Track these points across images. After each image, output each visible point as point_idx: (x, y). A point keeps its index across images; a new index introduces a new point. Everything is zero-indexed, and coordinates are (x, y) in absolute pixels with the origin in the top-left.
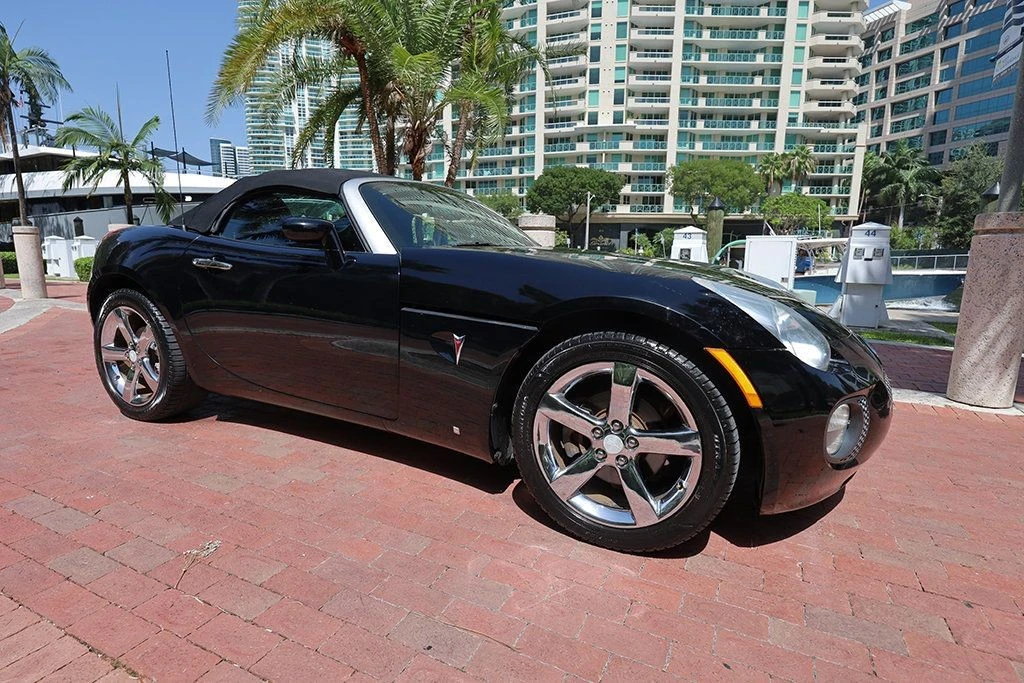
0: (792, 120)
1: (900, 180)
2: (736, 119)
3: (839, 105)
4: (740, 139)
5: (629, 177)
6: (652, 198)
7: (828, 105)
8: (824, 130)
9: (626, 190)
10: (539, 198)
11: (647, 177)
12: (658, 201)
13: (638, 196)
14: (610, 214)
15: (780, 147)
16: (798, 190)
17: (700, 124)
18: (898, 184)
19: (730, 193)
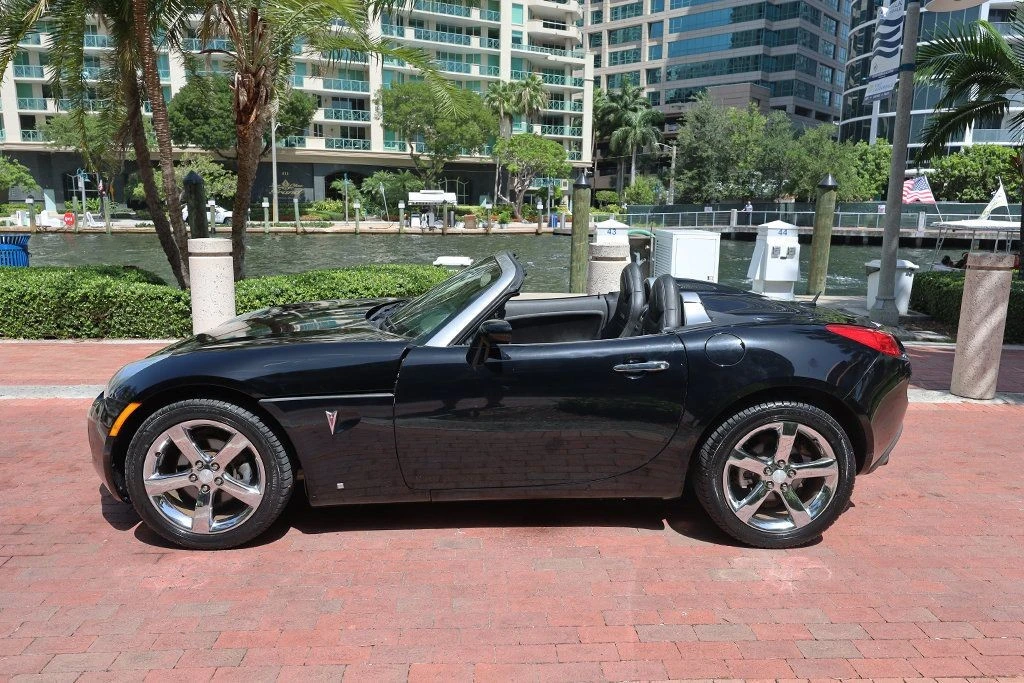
0: (516, 41)
1: (628, 123)
2: (452, 30)
3: (564, 28)
4: (459, 57)
5: (319, 97)
6: (353, 129)
7: (552, 27)
8: (552, 57)
9: (319, 116)
10: (187, 122)
11: (344, 99)
12: (362, 133)
13: (336, 125)
14: (299, 150)
15: (505, 74)
16: (530, 130)
17: (410, 33)
18: (628, 128)
19: (458, 130)
